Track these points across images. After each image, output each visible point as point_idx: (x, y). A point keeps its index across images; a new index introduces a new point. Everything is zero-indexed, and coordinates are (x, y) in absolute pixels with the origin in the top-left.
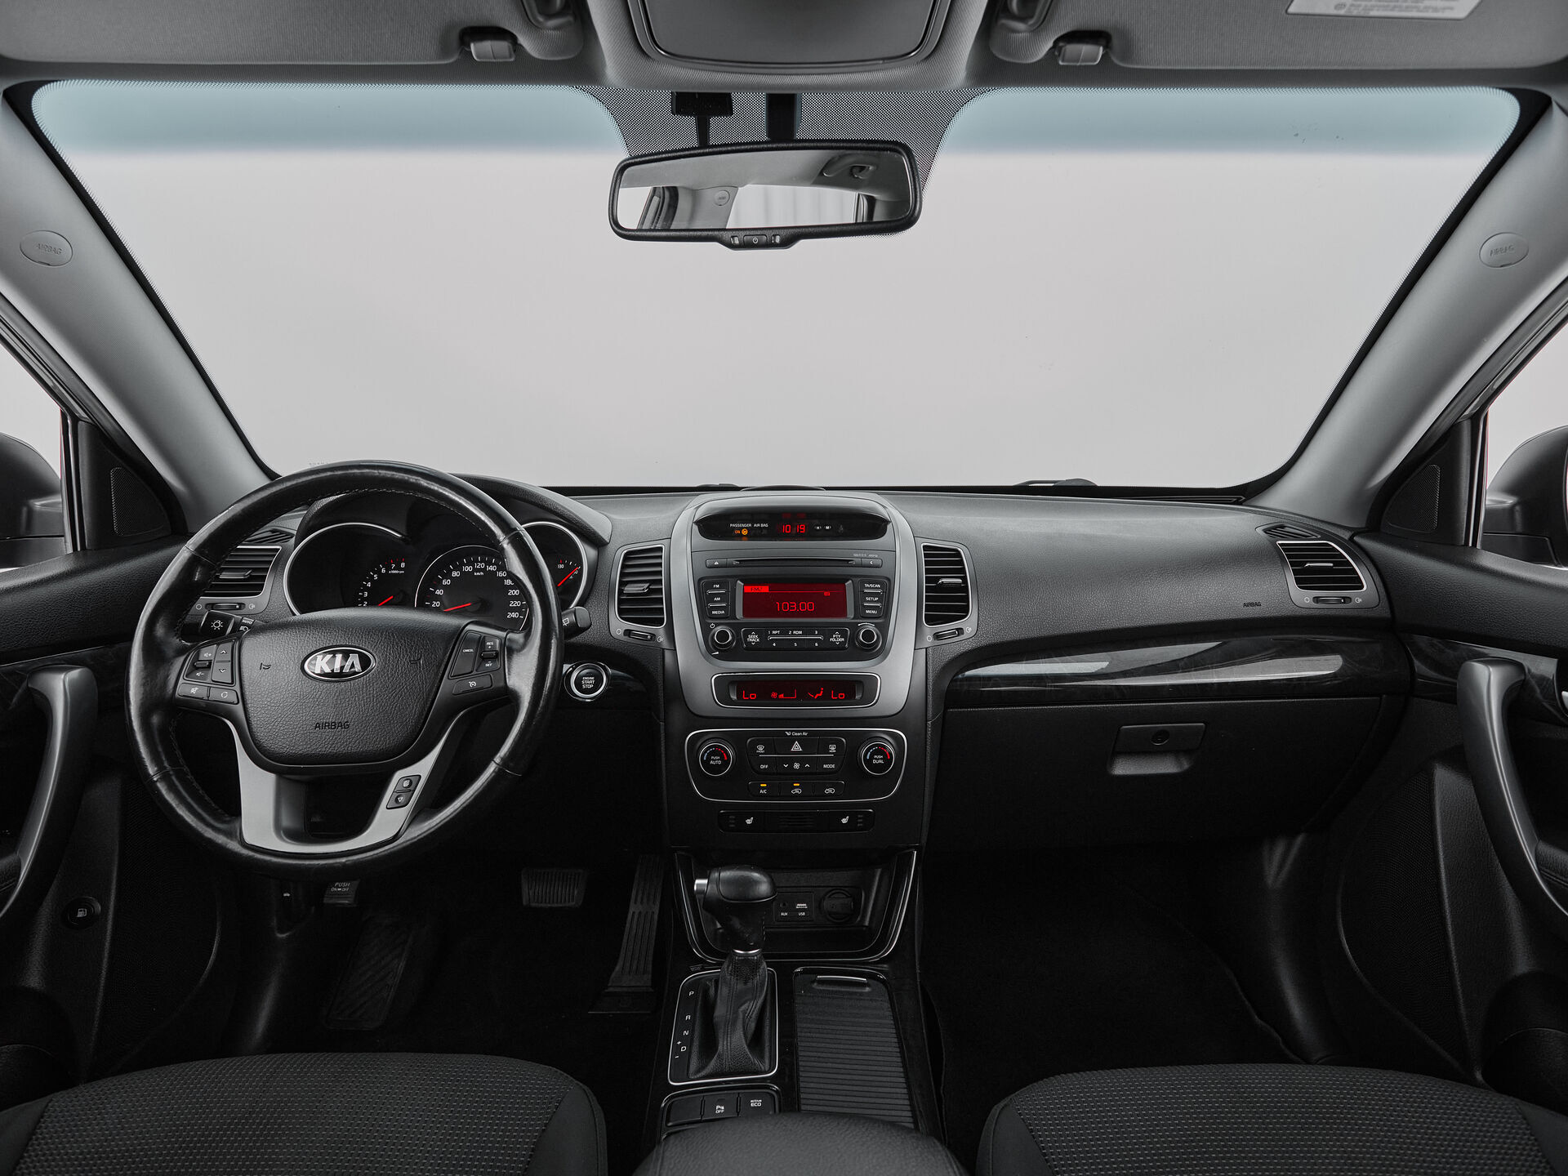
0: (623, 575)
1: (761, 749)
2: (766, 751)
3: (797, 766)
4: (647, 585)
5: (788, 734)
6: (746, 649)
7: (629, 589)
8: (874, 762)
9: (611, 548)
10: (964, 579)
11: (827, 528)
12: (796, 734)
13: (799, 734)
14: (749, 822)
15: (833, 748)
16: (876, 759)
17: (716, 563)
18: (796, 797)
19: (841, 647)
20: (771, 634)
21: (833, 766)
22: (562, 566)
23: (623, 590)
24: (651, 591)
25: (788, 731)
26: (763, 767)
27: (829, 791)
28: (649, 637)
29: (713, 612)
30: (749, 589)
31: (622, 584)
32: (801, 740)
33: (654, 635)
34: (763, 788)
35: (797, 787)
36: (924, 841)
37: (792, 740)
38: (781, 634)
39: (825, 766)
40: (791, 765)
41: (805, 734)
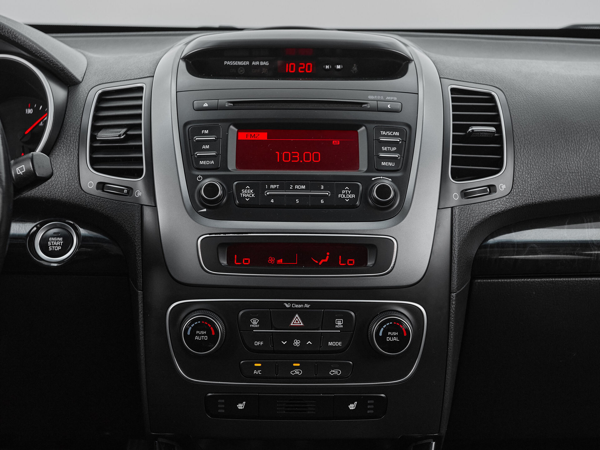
0: (96, 118)
1: (255, 323)
2: (262, 325)
3: (297, 343)
4: (124, 130)
5: (287, 306)
6: (239, 206)
7: (103, 135)
8: (389, 339)
9: (83, 88)
10: (499, 128)
11: (338, 67)
12: (297, 306)
13: (300, 306)
14: (241, 406)
15: (339, 323)
16: (390, 336)
17: (206, 105)
18: (296, 379)
19: (351, 205)
20: (269, 189)
21: (340, 344)
22: (30, 111)
23: (95, 136)
24: (128, 138)
25: (287, 302)
26: (257, 343)
27: (335, 372)
28: (125, 191)
29: (201, 163)
30: (244, 136)
31: (95, 129)
32: (303, 314)
33: (132, 189)
34: (258, 368)
35: (297, 368)
36: (444, 431)
37: (291, 313)
38: (280, 189)
39: (330, 344)
40: (291, 342)
41: (307, 306)
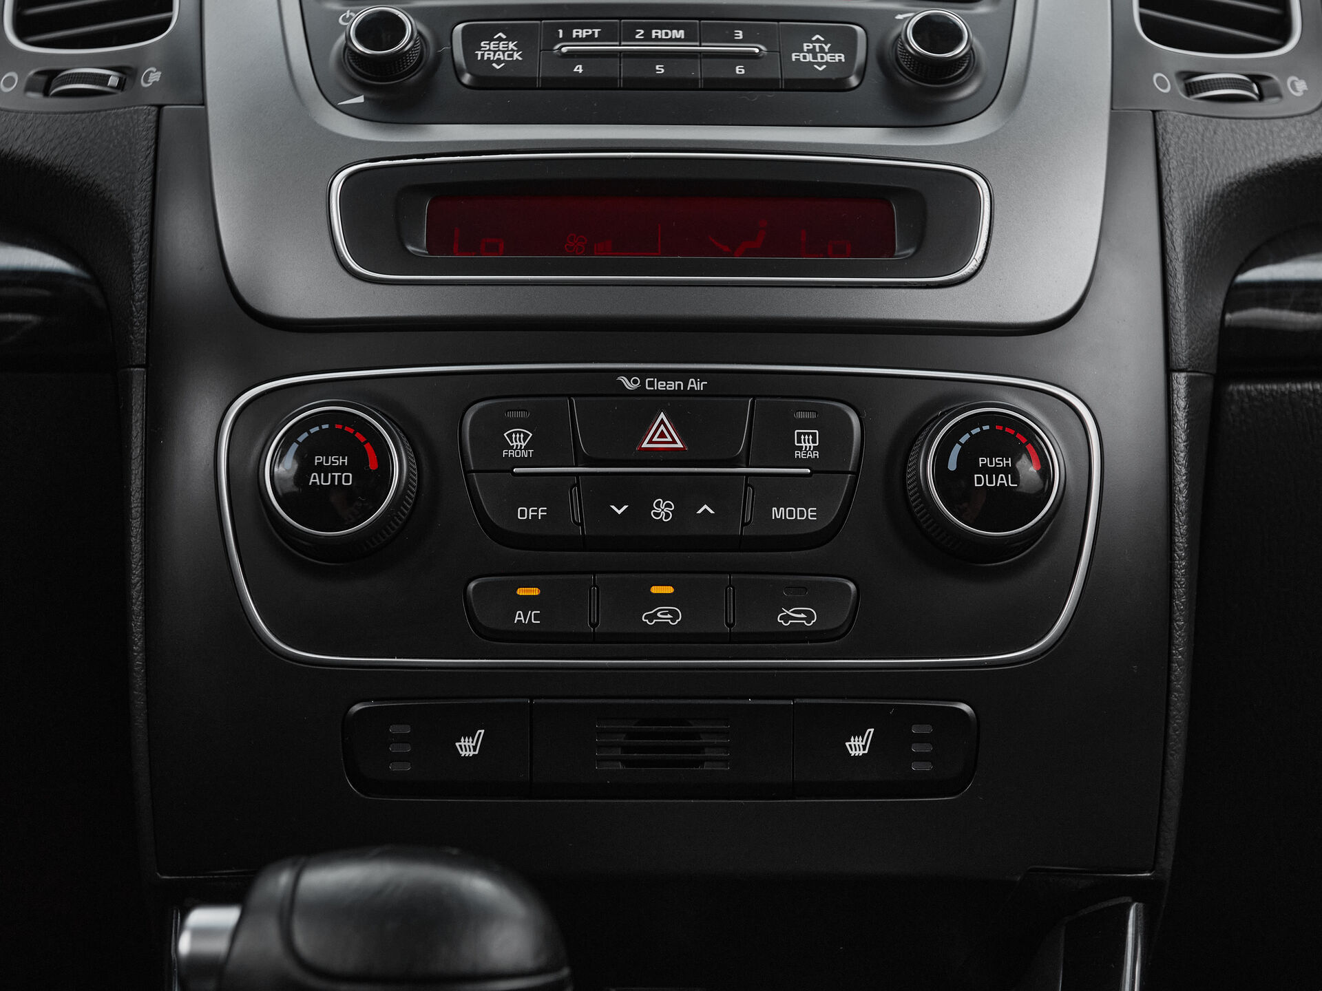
1: (518, 442)
2: (542, 450)
3: (662, 510)
5: (630, 385)
6: (473, 86)
8: (981, 481)
12: (661, 386)
13: (672, 386)
14: (467, 747)
15: (807, 444)
16: (985, 470)
18: (662, 640)
19: (833, 84)
20: (568, 38)
21: (810, 514)
25: (629, 373)
26: (526, 513)
27: (795, 616)
28: (114, 80)
32: (679, 407)
33: (131, 74)
34: (527, 603)
35: (663, 599)
37: (647, 405)
38: (605, 38)
39: (778, 513)
40: (641, 508)
41: (696, 385)
